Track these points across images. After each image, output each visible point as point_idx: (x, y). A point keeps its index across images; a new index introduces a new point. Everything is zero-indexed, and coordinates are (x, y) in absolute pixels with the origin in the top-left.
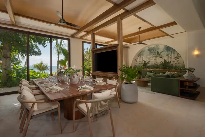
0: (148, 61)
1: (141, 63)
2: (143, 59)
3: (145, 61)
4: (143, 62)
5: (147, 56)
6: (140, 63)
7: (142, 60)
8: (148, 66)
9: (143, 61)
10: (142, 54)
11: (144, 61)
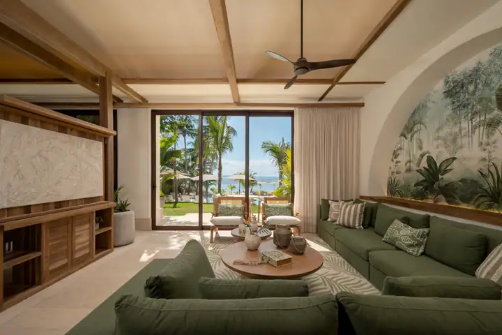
0: (447, 156)
1: (414, 167)
2: (421, 148)
3: (430, 160)
4: (424, 163)
5: (439, 129)
6: (409, 170)
7: (420, 152)
8: (444, 183)
9: (422, 156)
10: (420, 122)
11: (425, 158)
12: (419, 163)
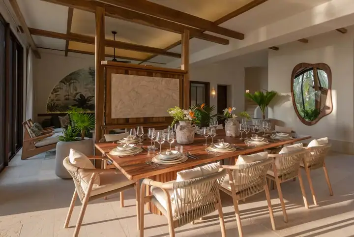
0: (90, 95)
1: (71, 97)
2: (76, 90)
3: (81, 96)
4: (78, 97)
5: (86, 85)
6: (67, 99)
7: (75, 92)
8: (89, 105)
9: (77, 94)
10: (75, 79)
11: (79, 95)
12: (75, 96)
